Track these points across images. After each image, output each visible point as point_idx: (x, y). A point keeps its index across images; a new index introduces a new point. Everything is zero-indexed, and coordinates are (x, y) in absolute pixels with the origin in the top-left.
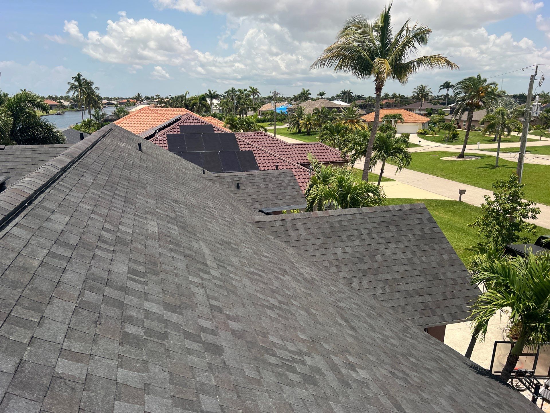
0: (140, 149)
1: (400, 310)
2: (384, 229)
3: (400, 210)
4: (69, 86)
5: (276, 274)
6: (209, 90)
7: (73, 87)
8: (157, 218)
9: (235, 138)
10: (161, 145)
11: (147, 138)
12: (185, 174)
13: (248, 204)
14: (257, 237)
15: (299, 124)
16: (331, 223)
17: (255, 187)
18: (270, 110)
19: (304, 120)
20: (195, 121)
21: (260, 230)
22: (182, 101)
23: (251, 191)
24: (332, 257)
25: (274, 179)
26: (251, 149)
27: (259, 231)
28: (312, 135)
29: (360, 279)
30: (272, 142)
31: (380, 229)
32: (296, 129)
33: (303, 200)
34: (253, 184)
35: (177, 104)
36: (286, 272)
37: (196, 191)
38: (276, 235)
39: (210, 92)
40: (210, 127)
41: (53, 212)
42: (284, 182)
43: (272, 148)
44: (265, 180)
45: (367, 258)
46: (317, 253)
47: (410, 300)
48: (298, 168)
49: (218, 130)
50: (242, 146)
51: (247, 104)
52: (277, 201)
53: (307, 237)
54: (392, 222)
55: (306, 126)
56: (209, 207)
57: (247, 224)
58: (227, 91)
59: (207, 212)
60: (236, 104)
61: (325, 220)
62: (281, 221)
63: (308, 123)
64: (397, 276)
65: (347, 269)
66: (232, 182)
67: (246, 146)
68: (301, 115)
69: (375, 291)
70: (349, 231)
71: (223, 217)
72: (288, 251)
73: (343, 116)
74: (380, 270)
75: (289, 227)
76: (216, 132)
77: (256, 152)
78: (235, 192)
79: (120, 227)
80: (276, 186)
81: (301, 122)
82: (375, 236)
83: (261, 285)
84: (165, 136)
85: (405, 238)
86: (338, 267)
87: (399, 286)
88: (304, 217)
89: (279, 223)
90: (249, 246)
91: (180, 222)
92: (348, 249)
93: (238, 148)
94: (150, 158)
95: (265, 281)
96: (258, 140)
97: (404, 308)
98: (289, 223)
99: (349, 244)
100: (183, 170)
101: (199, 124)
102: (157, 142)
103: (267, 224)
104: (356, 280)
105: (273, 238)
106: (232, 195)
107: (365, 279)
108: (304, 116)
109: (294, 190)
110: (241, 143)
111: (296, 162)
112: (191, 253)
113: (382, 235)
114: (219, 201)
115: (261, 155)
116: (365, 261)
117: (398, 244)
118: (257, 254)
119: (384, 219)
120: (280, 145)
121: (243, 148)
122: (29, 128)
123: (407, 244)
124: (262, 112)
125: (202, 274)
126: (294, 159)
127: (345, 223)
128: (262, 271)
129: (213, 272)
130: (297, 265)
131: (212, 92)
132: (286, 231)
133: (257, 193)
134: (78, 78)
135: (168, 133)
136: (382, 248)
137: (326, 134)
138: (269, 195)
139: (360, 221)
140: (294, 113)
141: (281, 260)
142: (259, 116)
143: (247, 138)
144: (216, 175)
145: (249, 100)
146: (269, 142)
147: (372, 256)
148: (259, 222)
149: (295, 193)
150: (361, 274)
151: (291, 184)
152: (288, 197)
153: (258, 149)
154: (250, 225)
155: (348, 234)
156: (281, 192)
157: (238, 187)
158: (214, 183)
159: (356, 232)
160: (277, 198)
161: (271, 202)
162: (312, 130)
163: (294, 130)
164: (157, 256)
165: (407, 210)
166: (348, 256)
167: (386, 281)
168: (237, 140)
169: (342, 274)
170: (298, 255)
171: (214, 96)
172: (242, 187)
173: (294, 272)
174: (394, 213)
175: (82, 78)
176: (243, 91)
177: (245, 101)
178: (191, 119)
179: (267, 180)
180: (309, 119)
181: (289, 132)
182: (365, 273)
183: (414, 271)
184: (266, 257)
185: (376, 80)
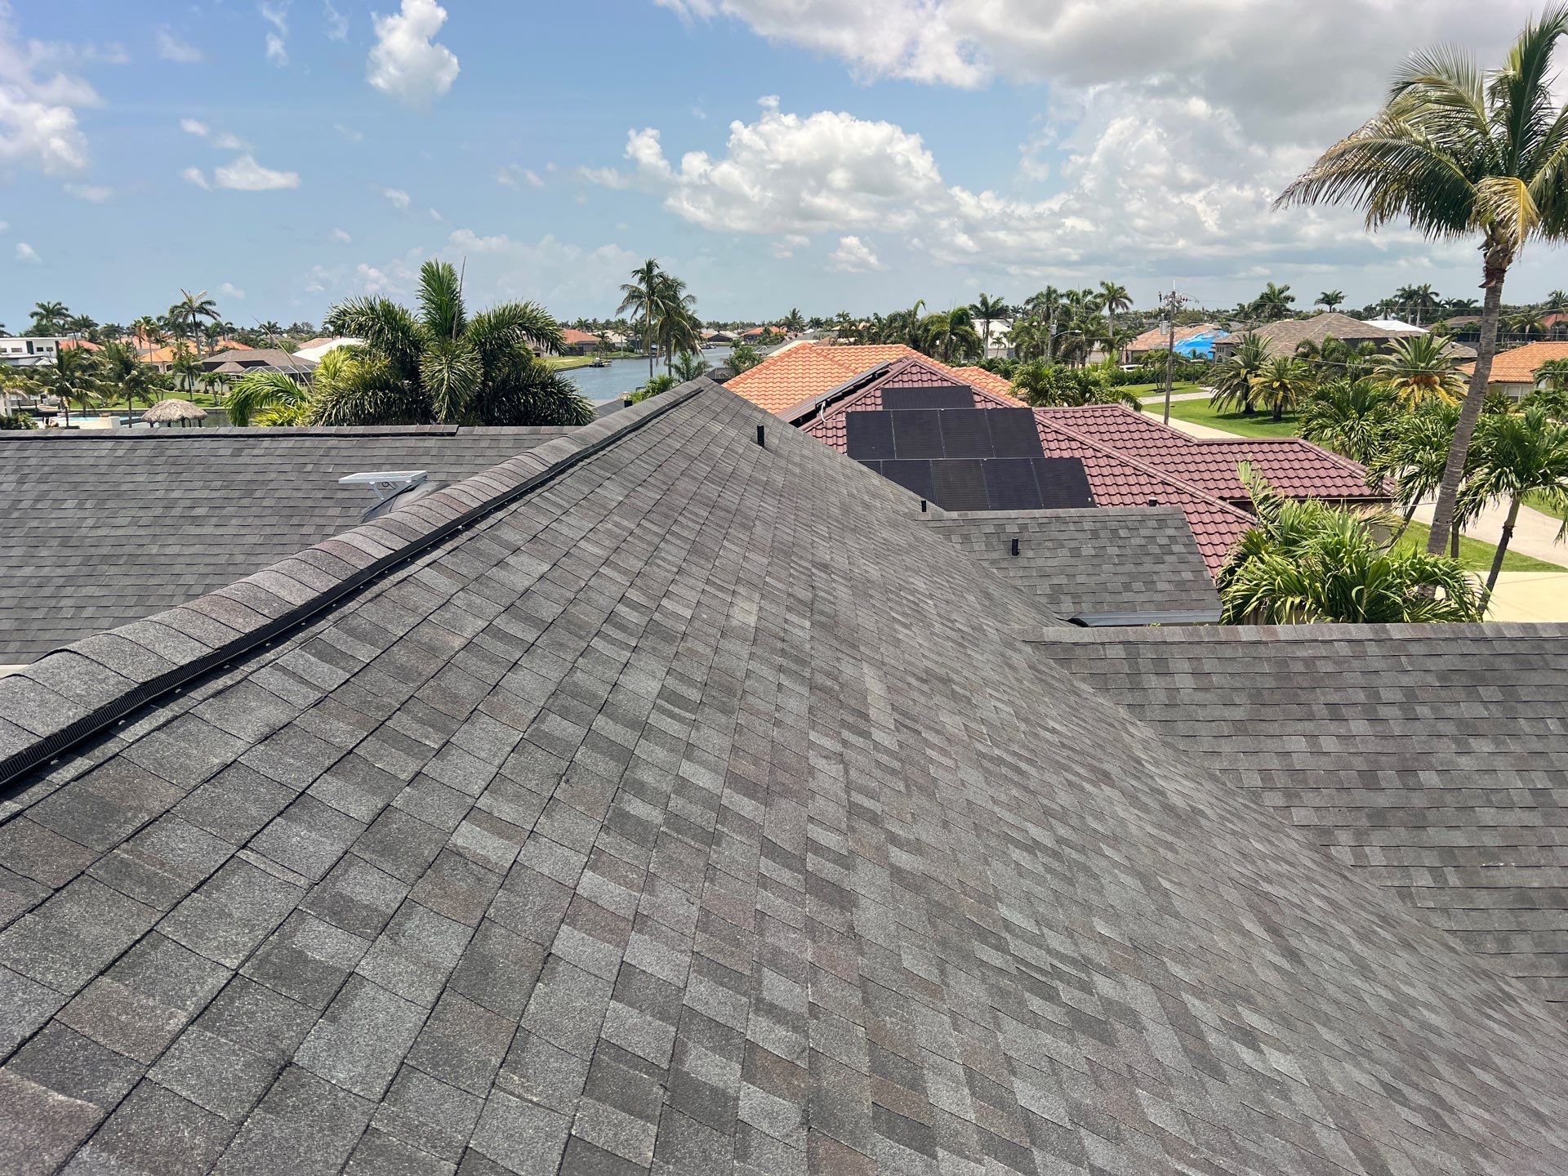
0: (761, 441)
1: (1491, 946)
2: (1459, 694)
3: (1522, 639)
4: (626, 294)
5: (1070, 777)
6: (982, 295)
7: (635, 295)
8: (763, 596)
9: (1033, 424)
10: (830, 441)
11: (797, 423)
12: (867, 506)
13: (1037, 598)
14: (1043, 680)
15: (1248, 389)
16: (1283, 662)
17: (1066, 552)
18: (1160, 347)
19: (1265, 376)
20: (925, 377)
21: (1054, 665)
22: (904, 327)
23: (1050, 563)
24: (1274, 763)
25: (1122, 533)
26: (1077, 454)
27: (1051, 669)
28: (1288, 420)
29: (1359, 834)
30: (1146, 435)
31: (1443, 693)
32: (1239, 403)
33: (1211, 597)
34: (1060, 544)
35: (890, 336)
36: (1110, 778)
37: (888, 550)
38: (1102, 682)
39: (984, 302)
40: (964, 393)
41: (516, 551)
42: (1155, 543)
43: (1143, 452)
44: (1095, 534)
45: (1388, 777)
46: (1226, 747)
47: (1527, 918)
48: (1223, 511)
49: (986, 400)
50: (1053, 445)
51: (1087, 331)
52: (1127, 596)
53: (1199, 697)
54: (1488, 674)
55: (1271, 395)
56: (913, 592)
57: (1018, 645)
58: (1034, 295)
59: (905, 602)
60: (1054, 331)
61: (1262, 651)
62: (1121, 646)
63: (1276, 384)
64: (1490, 840)
65: (1317, 802)
66: (999, 538)
67: (1064, 445)
68: (1255, 360)
69: (1409, 877)
70: (1338, 689)
71: (949, 620)
72: (1132, 729)
73: (1394, 364)
74: (1432, 816)
75: (1144, 665)
76: (979, 406)
77: (1091, 462)
78: (1004, 564)
79: (665, 602)
80: (1128, 551)
81: (1253, 381)
82: (1423, 711)
83: (1014, 792)
84: (843, 418)
85: (1532, 727)
86: (1288, 793)
87: (1494, 872)
88: (1197, 639)
89: (1118, 652)
90: (1006, 698)
91: (822, 613)
92: (1329, 744)
93: (1041, 451)
94: (783, 463)
95: (1032, 785)
96: (1103, 429)
97: (1504, 939)
98: (1148, 653)
99: (1333, 727)
100: (866, 498)
101: (935, 384)
102: (819, 433)
103: (1078, 651)
104: (1344, 837)
105: (1092, 691)
106: (995, 571)
107: (1378, 838)
108: (1267, 365)
109: (1182, 567)
110: (1050, 437)
111: (1217, 493)
112: (829, 683)
113: (1450, 711)
114: (948, 581)
115: (1106, 471)
116: (1383, 784)
117: (1504, 742)
118: (1026, 720)
119: (1459, 663)
120: (1170, 443)
121: (1054, 450)
122: (516, 389)
123: (1537, 746)
124: (1136, 355)
125: (846, 734)
126: (1211, 484)
127: (1326, 667)
128: (1030, 761)
129: (878, 735)
130: (1153, 769)
131: (991, 302)
132: (1135, 674)
133: (1069, 570)
134: (647, 273)
135: (849, 410)
136: (1445, 750)
137: (1321, 415)
138: (1103, 577)
139: (1377, 665)
140: (1233, 355)
141: (1100, 746)
142: (1125, 367)
143: (1070, 422)
144: (954, 515)
145: (1093, 319)
146: (1136, 436)
147: (1406, 772)
148: (1054, 643)
149: (1187, 575)
150: (1364, 822)
151: (1176, 548)
152: (1160, 586)
153: (1099, 455)
154: (1028, 649)
155: (1335, 698)
156: (1141, 569)
157: (1015, 550)
158: (948, 537)
159: (1361, 697)
160: (1127, 587)
161: (1108, 598)
162: (1289, 408)
163: (1233, 407)
164: (740, 674)
165: (1545, 640)
166: (1325, 763)
167: (1448, 853)
168: (1040, 428)
169: (1299, 815)
170: (1165, 744)
171: (992, 312)
172: (1026, 553)
173: (1134, 783)
174: (1499, 647)
175: (656, 272)
176: (1081, 294)
177: (1083, 322)
178: (914, 370)
179: (1102, 534)
180: (1281, 372)
181: (1213, 411)
182: (1379, 819)
183: (1553, 830)
184: (1053, 731)
185: (1487, 245)
